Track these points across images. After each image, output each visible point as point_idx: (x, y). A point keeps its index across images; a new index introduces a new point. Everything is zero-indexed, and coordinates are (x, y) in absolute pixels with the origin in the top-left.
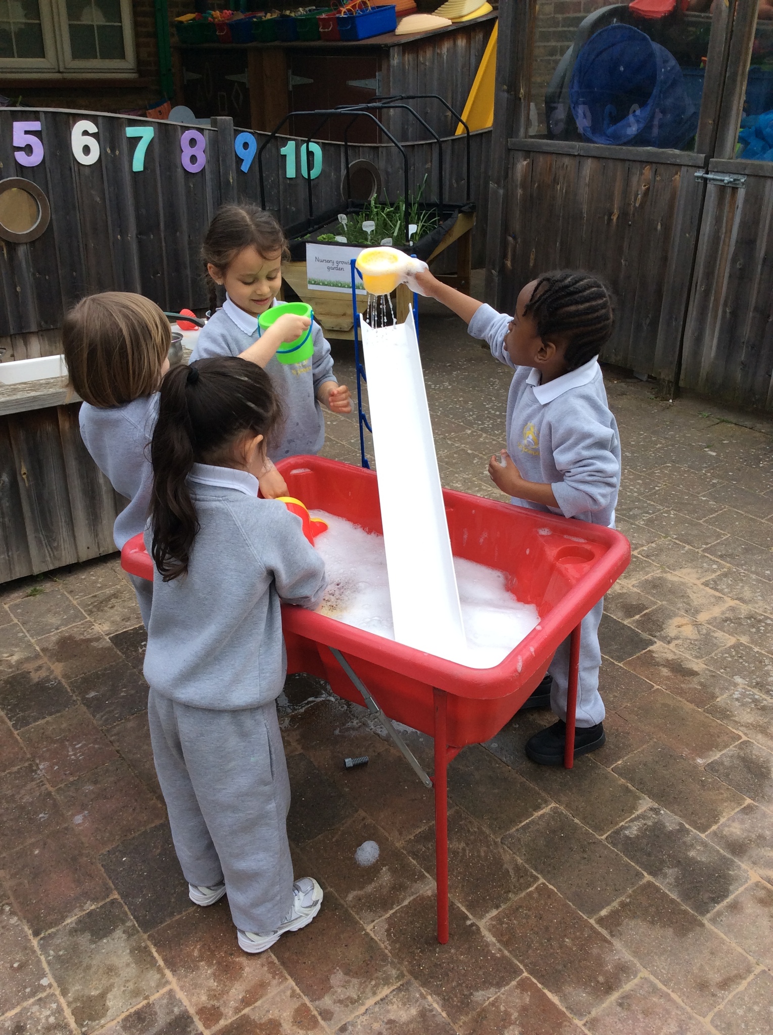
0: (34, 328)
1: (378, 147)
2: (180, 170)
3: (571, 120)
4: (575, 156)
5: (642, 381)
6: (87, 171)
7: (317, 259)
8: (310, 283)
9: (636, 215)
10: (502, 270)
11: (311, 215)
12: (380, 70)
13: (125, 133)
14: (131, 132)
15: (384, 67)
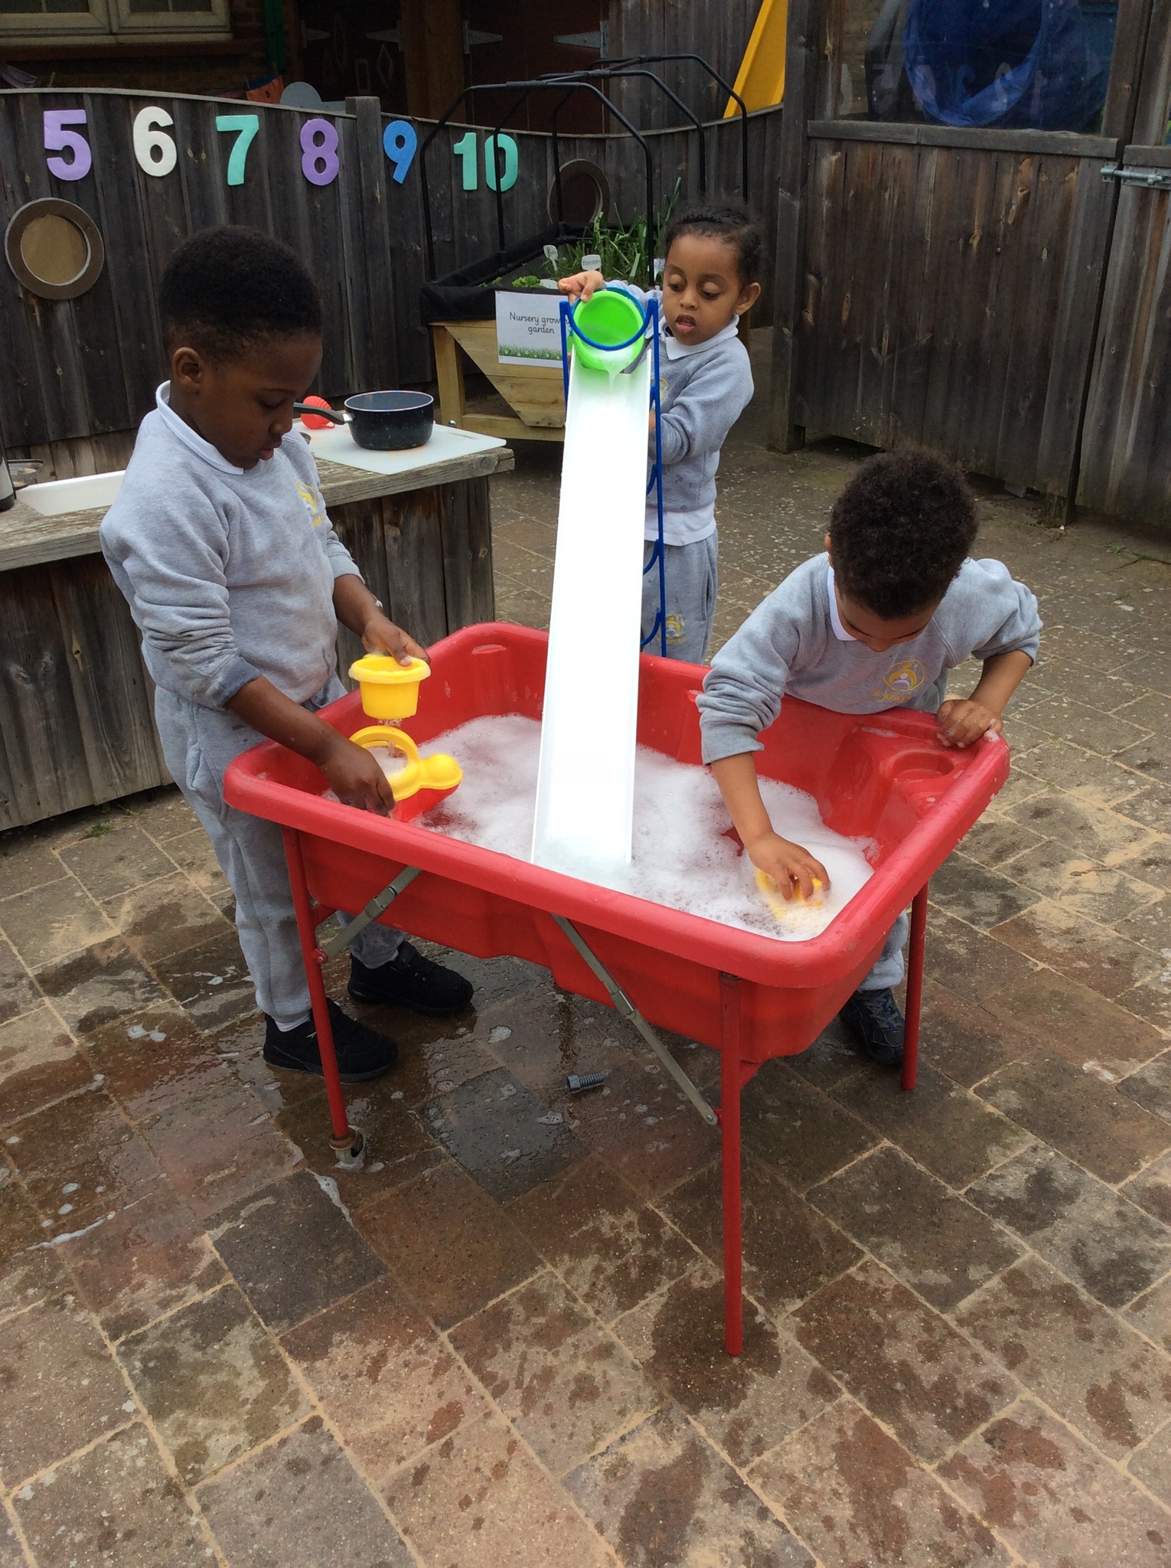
0: (84, 432)
1: (603, 140)
2: (299, 182)
3: (905, 88)
4: (913, 145)
5: (1016, 497)
6: (159, 187)
7: (513, 316)
8: (502, 353)
9: (1008, 235)
10: (799, 327)
11: (502, 248)
12: (606, 17)
13: (215, 125)
14: (224, 123)
15: (612, 13)
